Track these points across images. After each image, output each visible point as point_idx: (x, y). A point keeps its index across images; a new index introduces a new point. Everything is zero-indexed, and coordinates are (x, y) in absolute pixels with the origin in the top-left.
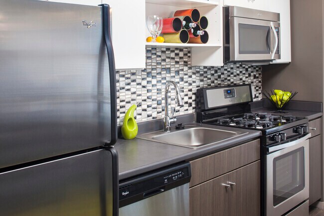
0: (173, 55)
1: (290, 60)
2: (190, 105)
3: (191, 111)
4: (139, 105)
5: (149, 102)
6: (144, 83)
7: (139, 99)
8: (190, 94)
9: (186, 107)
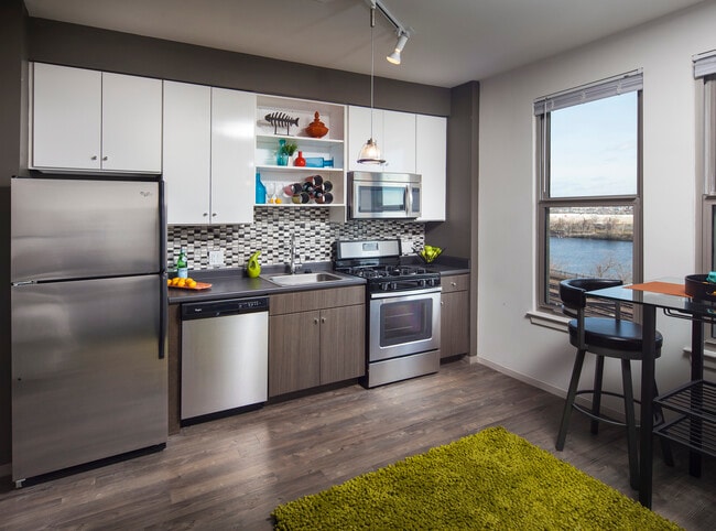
0: (308, 213)
1: (444, 219)
2: (328, 255)
3: (328, 260)
4: (270, 252)
5: (282, 251)
6: (276, 235)
7: (270, 248)
8: (328, 245)
9: (323, 256)
